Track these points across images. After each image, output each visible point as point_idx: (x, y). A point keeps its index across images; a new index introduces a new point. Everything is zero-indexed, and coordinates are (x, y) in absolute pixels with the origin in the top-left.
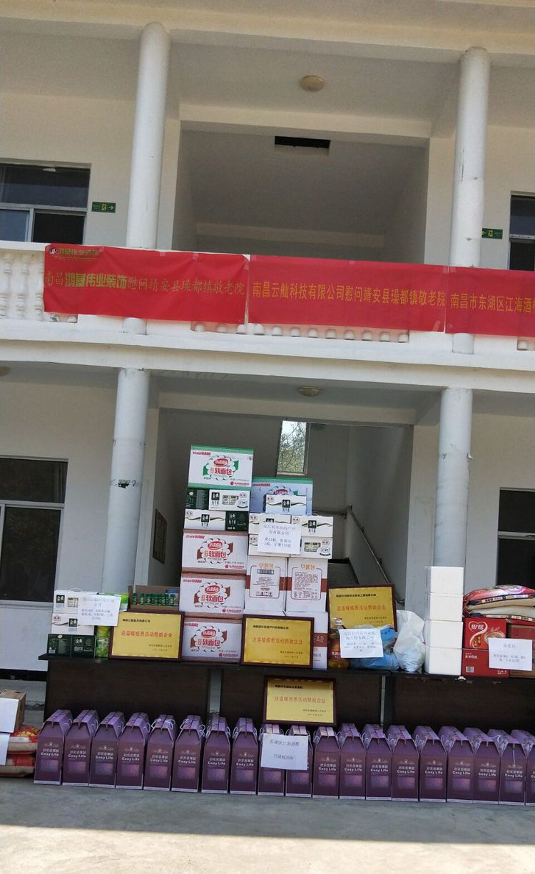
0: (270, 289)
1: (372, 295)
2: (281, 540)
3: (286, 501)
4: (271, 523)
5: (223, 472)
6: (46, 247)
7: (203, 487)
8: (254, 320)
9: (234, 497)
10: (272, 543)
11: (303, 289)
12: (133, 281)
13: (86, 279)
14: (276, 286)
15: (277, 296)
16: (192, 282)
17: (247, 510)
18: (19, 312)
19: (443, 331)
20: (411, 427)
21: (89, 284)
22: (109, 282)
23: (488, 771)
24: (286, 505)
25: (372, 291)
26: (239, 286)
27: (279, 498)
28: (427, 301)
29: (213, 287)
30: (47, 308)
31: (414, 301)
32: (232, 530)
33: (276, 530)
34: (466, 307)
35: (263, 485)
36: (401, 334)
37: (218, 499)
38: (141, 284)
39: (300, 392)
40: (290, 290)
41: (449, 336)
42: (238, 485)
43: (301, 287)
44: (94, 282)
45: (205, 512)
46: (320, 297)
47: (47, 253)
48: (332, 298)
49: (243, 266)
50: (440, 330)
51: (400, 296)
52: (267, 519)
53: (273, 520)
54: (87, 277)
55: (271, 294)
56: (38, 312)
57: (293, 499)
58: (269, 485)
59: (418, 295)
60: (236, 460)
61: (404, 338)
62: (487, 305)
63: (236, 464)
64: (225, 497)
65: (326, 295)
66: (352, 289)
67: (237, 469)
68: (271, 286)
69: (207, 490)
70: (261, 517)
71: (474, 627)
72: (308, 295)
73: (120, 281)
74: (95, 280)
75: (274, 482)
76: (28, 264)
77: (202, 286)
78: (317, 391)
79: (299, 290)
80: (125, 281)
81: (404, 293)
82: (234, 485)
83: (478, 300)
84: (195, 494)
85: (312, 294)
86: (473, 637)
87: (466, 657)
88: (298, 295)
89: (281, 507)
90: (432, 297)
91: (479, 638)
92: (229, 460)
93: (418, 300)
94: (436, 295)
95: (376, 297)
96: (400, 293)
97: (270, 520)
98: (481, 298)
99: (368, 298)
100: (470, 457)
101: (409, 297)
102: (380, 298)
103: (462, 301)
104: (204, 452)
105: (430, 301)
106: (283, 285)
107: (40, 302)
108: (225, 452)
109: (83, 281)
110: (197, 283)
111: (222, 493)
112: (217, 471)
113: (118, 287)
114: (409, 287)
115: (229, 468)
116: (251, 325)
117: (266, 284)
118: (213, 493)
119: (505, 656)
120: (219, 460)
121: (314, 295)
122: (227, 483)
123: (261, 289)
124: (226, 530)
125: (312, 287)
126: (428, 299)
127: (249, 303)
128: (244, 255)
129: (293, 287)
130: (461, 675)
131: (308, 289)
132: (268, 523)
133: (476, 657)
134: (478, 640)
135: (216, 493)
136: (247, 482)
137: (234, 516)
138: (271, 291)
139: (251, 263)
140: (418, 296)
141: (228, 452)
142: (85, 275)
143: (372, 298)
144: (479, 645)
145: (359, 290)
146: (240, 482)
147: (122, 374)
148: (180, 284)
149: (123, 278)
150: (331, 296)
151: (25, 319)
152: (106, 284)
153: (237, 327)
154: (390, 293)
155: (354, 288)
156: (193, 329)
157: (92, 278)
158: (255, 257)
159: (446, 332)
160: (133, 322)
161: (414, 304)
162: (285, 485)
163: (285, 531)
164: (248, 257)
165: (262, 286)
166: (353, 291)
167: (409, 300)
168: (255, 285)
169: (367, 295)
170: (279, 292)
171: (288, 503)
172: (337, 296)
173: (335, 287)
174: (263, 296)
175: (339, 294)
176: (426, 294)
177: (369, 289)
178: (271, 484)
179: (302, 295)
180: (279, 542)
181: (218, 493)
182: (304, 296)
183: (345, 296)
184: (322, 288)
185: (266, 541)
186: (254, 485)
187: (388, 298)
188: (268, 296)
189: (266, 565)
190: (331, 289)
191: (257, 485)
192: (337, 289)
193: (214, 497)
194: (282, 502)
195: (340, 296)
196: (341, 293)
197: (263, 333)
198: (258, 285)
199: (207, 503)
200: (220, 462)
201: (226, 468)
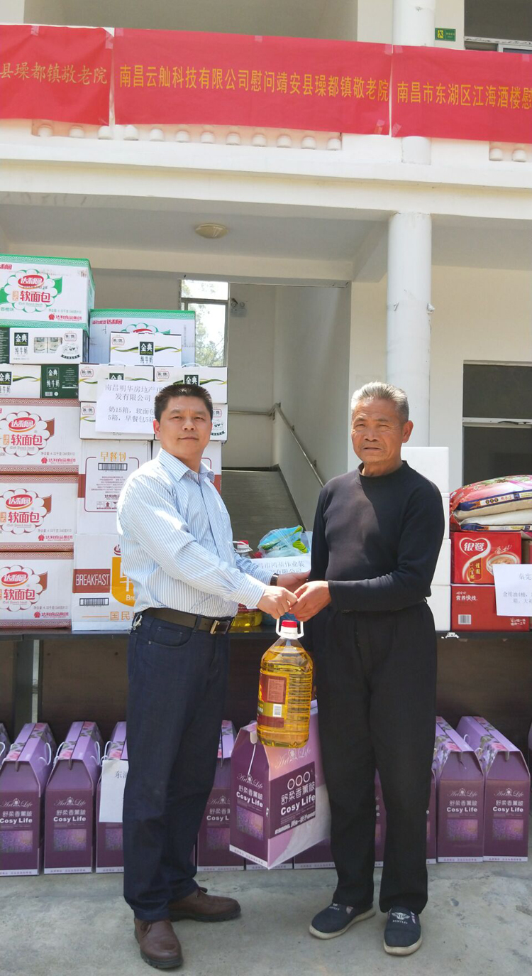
0: (144, 75)
1: (288, 83)
2: (139, 411)
3: (146, 344)
4: (119, 381)
5: (36, 298)
8: (122, 119)
9: (56, 340)
10: (121, 416)
11: (191, 74)
14: (152, 71)
15: (154, 84)
16: (31, 65)
17: (79, 361)
19: (387, 133)
20: (348, 284)
24: (147, 350)
25: (288, 78)
26: (99, 73)
27: (134, 340)
28: (364, 94)
29: (61, 73)
31: (346, 92)
32: (54, 397)
33: (127, 392)
34: (419, 101)
35: (109, 322)
36: (330, 139)
37: (26, 343)
39: (197, 232)
40: (172, 77)
41: (398, 140)
42: (63, 321)
43: (188, 72)
45: (5, 367)
46: (215, 86)
48: (233, 87)
49: (104, 44)
50: (385, 132)
51: (328, 85)
52: (111, 375)
53: (122, 375)
55: (146, 82)
57: (159, 340)
58: (120, 322)
59: (353, 83)
60: (57, 277)
61: (335, 143)
62: (447, 97)
63: (58, 285)
64: (39, 340)
65: (224, 83)
66: (260, 74)
67: (59, 291)
68: (146, 71)
69: (6, 329)
70: (100, 371)
71: (468, 547)
72: (198, 83)
77: (46, 71)
78: (220, 229)
79: (185, 76)
81: (333, 80)
82: (56, 320)
83: (435, 91)
85: (204, 81)
86: (467, 565)
87: (458, 598)
88: (184, 83)
89: (137, 354)
90: (371, 87)
91: (478, 565)
92: (45, 277)
93: (352, 90)
94: (377, 85)
95: (295, 86)
96: (327, 81)
97: (116, 375)
98: (439, 88)
99: (282, 87)
100: (431, 307)
101: (340, 86)
102: (300, 88)
103: (414, 92)
105: (369, 92)
106: (162, 69)
108: (39, 263)
110: (38, 68)
111: (33, 333)
112: (25, 297)
114: (340, 73)
115: (46, 291)
116: (119, 129)
117: (139, 68)
118: (16, 334)
119: (523, 594)
120: (28, 277)
121: (207, 83)
122: (44, 317)
123: (134, 75)
124: (43, 396)
125: (203, 71)
126: (365, 90)
127: (115, 97)
128: (106, 29)
129: (177, 72)
130: (452, 630)
131: (198, 74)
132: (113, 382)
133: (474, 598)
134: (475, 568)
135: (21, 334)
136: (77, 315)
137: (55, 372)
138: (146, 79)
139: (116, 39)
140: (353, 85)
141: (44, 263)
143: (289, 88)
144: (478, 576)
145: (271, 76)
146: (65, 314)
148: (13, 68)
150: (230, 85)
153: (98, 129)
154: (314, 80)
155: (264, 74)
156: (35, 133)
158: (121, 30)
159: (392, 136)
161: (348, 96)
162: (146, 320)
163: (144, 394)
164: (111, 31)
165: (132, 71)
166: (262, 77)
167: (340, 91)
168: (123, 70)
169: (281, 82)
170: (157, 79)
171: (149, 347)
172: (240, 85)
173: (236, 73)
174: (135, 85)
175: (242, 82)
176: (363, 82)
177: (284, 74)
178: (124, 320)
179: (190, 83)
180: (134, 413)
181: (27, 334)
182: (193, 84)
183: (250, 85)
184: (218, 73)
185: (111, 413)
186: (94, 323)
187: (311, 88)
188: (142, 85)
189: (113, 455)
190: (230, 75)
191: (101, 322)
192: (239, 75)
193: (18, 341)
194: (139, 346)
195: (244, 85)
196: (244, 80)
197: (136, 137)
198: (127, 70)
199: (7, 351)
200: (30, 281)
201: (40, 291)
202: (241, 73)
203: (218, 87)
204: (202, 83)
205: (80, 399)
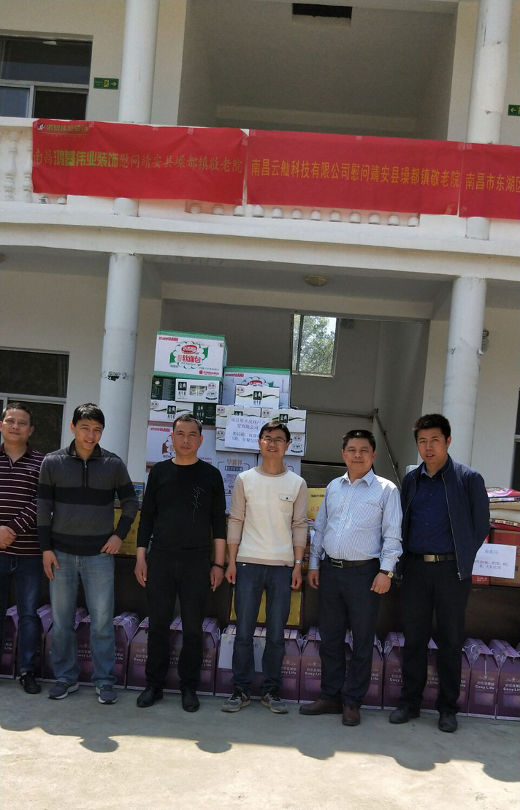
0: (270, 166)
1: (380, 174)
2: (250, 435)
3: (258, 392)
4: (240, 417)
5: (192, 360)
6: (34, 123)
7: (169, 375)
8: (253, 200)
9: (202, 387)
10: (240, 438)
12: (125, 158)
13: (76, 157)
14: (276, 164)
15: (278, 174)
16: (187, 158)
17: (217, 401)
18: (7, 194)
19: (455, 214)
20: (428, 321)
21: (79, 163)
22: (100, 161)
24: (257, 396)
25: (380, 170)
26: (237, 163)
27: (250, 390)
28: (439, 182)
29: (209, 163)
30: (37, 189)
31: (425, 181)
33: (244, 423)
34: (483, 188)
35: (236, 375)
36: (411, 217)
37: (185, 389)
38: (134, 161)
39: (307, 281)
40: (291, 168)
41: (463, 220)
42: (208, 375)
43: (303, 165)
44: (85, 160)
45: (172, 403)
46: (323, 176)
47: (35, 129)
48: (337, 177)
49: (241, 141)
51: (411, 175)
52: (235, 412)
55: (271, 172)
56: (26, 193)
57: (265, 390)
58: (242, 375)
59: (431, 173)
61: (413, 221)
62: (505, 185)
64: (193, 387)
65: (330, 174)
66: (358, 167)
67: (206, 356)
69: (173, 379)
70: (228, 409)
72: (310, 174)
73: (111, 160)
76: (17, 141)
77: (197, 162)
78: (324, 280)
79: (300, 168)
80: (117, 159)
81: (415, 171)
82: (203, 374)
83: (496, 180)
84: (161, 383)
85: (315, 172)
88: (300, 173)
89: (251, 399)
90: (445, 177)
92: (198, 346)
93: (430, 179)
94: (450, 175)
95: (385, 176)
96: (411, 172)
97: (238, 412)
98: (499, 178)
99: (375, 177)
100: (480, 352)
101: (420, 176)
102: (389, 177)
103: (480, 181)
104: (172, 337)
105: (443, 182)
106: (284, 162)
107: (28, 182)
108: (194, 337)
109: (73, 159)
110: (192, 159)
111: (190, 383)
112: (185, 358)
113: (109, 166)
114: (421, 165)
115: (198, 356)
116: (249, 207)
117: (266, 161)
118: (179, 383)
119: (486, 563)
120: (187, 346)
121: (317, 174)
122: (196, 372)
123: (261, 167)
125: (315, 164)
126: (440, 179)
127: (248, 182)
128: (242, 130)
129: (295, 165)
131: (311, 167)
132: (236, 417)
135: (182, 383)
136: (217, 372)
137: (202, 408)
139: (250, 138)
140: (430, 176)
141: (198, 337)
142: (74, 152)
143: (380, 177)
145: (367, 168)
146: (209, 371)
147: (112, 259)
148: (174, 160)
149: (115, 156)
150: (335, 175)
151: (14, 200)
152: (97, 162)
153: (234, 208)
154: (400, 172)
155: (361, 167)
156: (188, 211)
157: (82, 156)
158: (254, 132)
159: (460, 216)
160: (123, 202)
161: (426, 184)
162: (259, 375)
163: (254, 425)
164: (247, 131)
165: (261, 163)
167: (420, 180)
168: (254, 162)
169: (375, 173)
170: (279, 170)
173: (340, 166)
174: (263, 174)
176: (439, 173)
177: (377, 167)
178: (245, 374)
179: (304, 174)
180: (247, 436)
181: (186, 383)
183: (350, 176)
184: (326, 165)
185: (234, 436)
186: (226, 375)
187: (398, 177)
188: (268, 174)
189: (234, 462)
190: (335, 167)
191: (231, 375)
192: (343, 168)
193: (181, 387)
194: (253, 393)
195: (345, 175)
196: (346, 171)
197: (263, 215)
198: (258, 163)
199: (174, 392)
200: (189, 349)
201: (194, 355)
205: (216, 426)
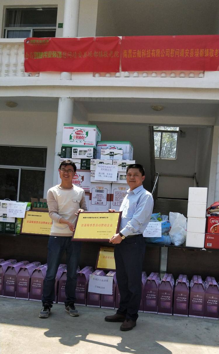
0: (132, 53)
1: (184, 53)
3: (112, 152)
4: (102, 165)
5: (80, 138)
6: (25, 40)
7: (70, 146)
8: (124, 70)
9: (85, 151)
10: (102, 175)
11: (148, 52)
12: (65, 54)
13: (43, 54)
14: (135, 52)
15: (135, 57)
16: (93, 52)
17: (92, 158)
18: (14, 73)
20: (213, 126)
21: (44, 56)
22: (53, 55)
23: (213, 301)
25: (185, 51)
26: (116, 53)
27: (108, 151)
28: (214, 55)
29: (103, 54)
30: (26, 70)
31: (207, 55)
32: (84, 169)
33: (104, 168)
35: (103, 145)
36: (200, 73)
37: (76, 152)
38: (69, 55)
39: (153, 108)
40: (142, 53)
42: (88, 145)
43: (147, 51)
44: (47, 55)
45: (70, 159)
46: (157, 56)
47: (25, 43)
49: (118, 43)
51: (200, 53)
52: (100, 162)
53: (103, 162)
54: (44, 54)
55: (132, 56)
56: (22, 72)
57: (115, 151)
58: (106, 145)
60: (87, 131)
61: (201, 75)
64: (80, 151)
65: (160, 55)
66: (174, 50)
67: (87, 136)
68: (132, 51)
69: (71, 148)
70: (97, 161)
71: (213, 221)
72: (151, 55)
73: (58, 55)
74: (47, 54)
75: (109, 143)
76: (18, 49)
77: (98, 54)
78: (161, 107)
79: (146, 53)
80: (61, 54)
81: (202, 51)
82: (86, 145)
84: (66, 150)
85: (153, 54)
86: (212, 227)
87: (208, 238)
88: (146, 55)
89: (108, 156)
90: (216, 52)
91: (216, 227)
92: (83, 131)
93: (209, 54)
95: (187, 54)
97: (101, 163)
99: (182, 55)
101: (204, 52)
102: (189, 55)
104: (70, 127)
105: (216, 54)
106: (138, 51)
107: (22, 67)
108: (81, 127)
109: (42, 55)
110: (95, 53)
111: (79, 149)
112: (77, 137)
113: (58, 57)
114: (205, 48)
115: (83, 136)
116: (123, 73)
117: (130, 51)
118: (74, 149)
120: (78, 131)
121: (154, 55)
122: (82, 144)
123: (127, 54)
124: (81, 169)
125: (153, 51)
126: (214, 53)
127: (122, 62)
128: (119, 37)
129: (144, 51)
130: (204, 248)
131: (151, 52)
132: (100, 165)
133: (213, 238)
134: (215, 229)
135: (75, 149)
136: (92, 143)
137: (85, 161)
138: (133, 54)
139: (122, 40)
140: (209, 52)
141: (83, 127)
142: (43, 52)
143: (185, 55)
144: (216, 231)
145: (178, 51)
146: (89, 143)
147: (60, 100)
148: (87, 54)
149: (60, 53)
150: (163, 55)
151: (16, 76)
152: (52, 56)
153: (115, 74)
154: (194, 51)
155: (175, 50)
156: (94, 76)
157: (46, 54)
158: (124, 37)
160: (65, 74)
161: (207, 56)
162: (114, 145)
163: (109, 169)
164: (121, 37)
165: (128, 52)
166: (175, 51)
167: (204, 54)
168: (125, 52)
169: (182, 53)
170: (136, 55)
171: (113, 154)
172: (166, 55)
173: (165, 50)
174: (129, 57)
175: (167, 54)
176: (213, 50)
177: (183, 50)
178: (107, 144)
179: (148, 55)
180: (106, 175)
181: (77, 149)
182: (149, 56)
183: (170, 55)
184: (158, 51)
185: (100, 175)
186: (98, 145)
187: (193, 54)
188: (131, 57)
189: (100, 188)
190: (163, 51)
191: (100, 145)
192: (166, 51)
193: (74, 151)
194: (109, 153)
195: (168, 55)
196: (168, 53)
197: (129, 76)
198: (126, 52)
199: (71, 155)
200: (79, 132)
201: (81, 135)
202: (167, 50)
203: (158, 56)
204: (153, 55)
205: (91, 170)
